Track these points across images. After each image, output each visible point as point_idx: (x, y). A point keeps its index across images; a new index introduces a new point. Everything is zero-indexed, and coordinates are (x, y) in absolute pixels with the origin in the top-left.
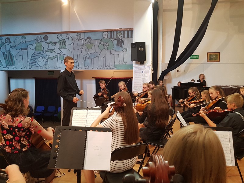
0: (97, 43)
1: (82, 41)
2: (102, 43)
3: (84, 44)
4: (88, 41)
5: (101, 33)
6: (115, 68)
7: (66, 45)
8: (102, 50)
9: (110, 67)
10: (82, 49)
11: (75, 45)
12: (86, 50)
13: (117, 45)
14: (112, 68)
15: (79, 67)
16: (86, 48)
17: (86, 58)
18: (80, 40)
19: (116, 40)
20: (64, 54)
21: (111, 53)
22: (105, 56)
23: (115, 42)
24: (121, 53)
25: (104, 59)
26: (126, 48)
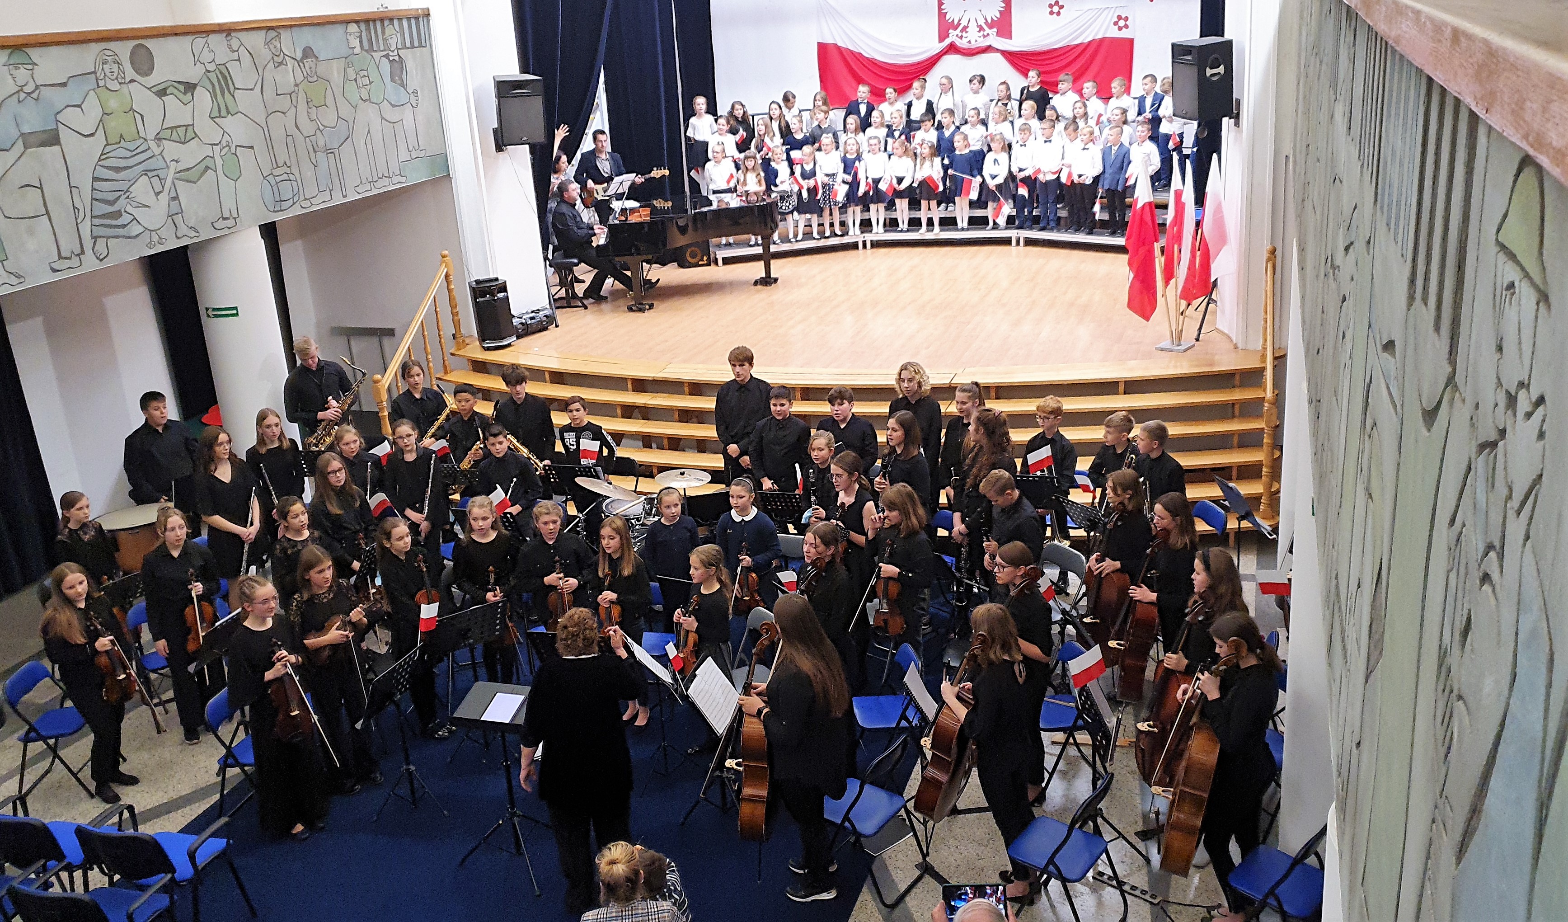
1: (290, 68)
2: (351, 73)
3: (297, 85)
4: (307, 66)
5: (339, 29)
6: (403, 179)
7: (237, 94)
8: (355, 107)
9: (389, 177)
10: (296, 107)
11: (269, 92)
12: (309, 110)
13: (393, 80)
14: (396, 179)
15: (302, 198)
16: (307, 102)
17: (315, 152)
18: (281, 63)
19: (387, 56)
20: (237, 146)
21: (383, 118)
22: (369, 131)
23: (385, 66)
24: (407, 114)
25: (370, 147)
26: (415, 92)
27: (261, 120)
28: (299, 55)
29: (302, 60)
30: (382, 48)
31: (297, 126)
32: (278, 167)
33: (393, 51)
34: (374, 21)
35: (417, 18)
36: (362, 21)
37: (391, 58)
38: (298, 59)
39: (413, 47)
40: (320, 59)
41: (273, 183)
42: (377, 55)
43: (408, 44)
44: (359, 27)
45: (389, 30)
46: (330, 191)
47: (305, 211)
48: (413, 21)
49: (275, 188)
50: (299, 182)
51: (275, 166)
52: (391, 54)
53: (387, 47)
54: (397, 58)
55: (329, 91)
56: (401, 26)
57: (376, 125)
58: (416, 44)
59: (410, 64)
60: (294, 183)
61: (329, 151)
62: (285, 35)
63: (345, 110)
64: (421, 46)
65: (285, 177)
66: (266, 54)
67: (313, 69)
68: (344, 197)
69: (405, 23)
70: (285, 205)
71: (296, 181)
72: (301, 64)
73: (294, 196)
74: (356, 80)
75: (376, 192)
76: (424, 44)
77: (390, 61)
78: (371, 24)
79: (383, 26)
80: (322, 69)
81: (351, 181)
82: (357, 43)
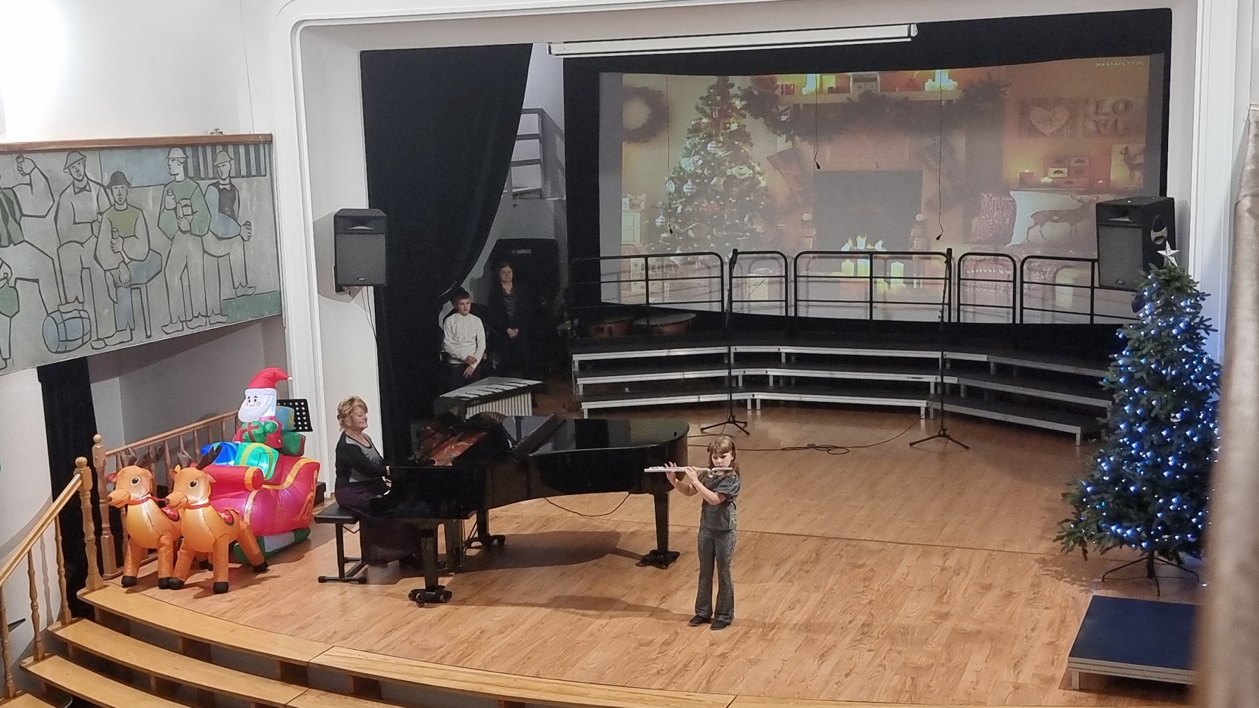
0: (150, 202)
1: (94, 194)
2: (170, 202)
3: (101, 214)
4: (116, 192)
5: (160, 155)
6: (224, 319)
7: (24, 221)
8: (172, 240)
9: (207, 316)
10: (97, 238)
11: (64, 221)
12: (114, 241)
13: (221, 210)
14: (214, 319)
15: (94, 338)
16: (112, 231)
17: (116, 287)
18: (84, 189)
19: (216, 185)
20: (17, 279)
21: (205, 252)
22: (186, 266)
23: (213, 195)
24: (236, 249)
25: (186, 284)
26: (248, 224)
27: (51, 250)
28: (106, 181)
29: (110, 186)
30: (211, 176)
31: (96, 258)
32: (67, 303)
33: (224, 180)
34: (204, 146)
35: (257, 145)
36: (188, 145)
37: (221, 187)
38: (106, 185)
39: (249, 175)
40: (133, 185)
41: (59, 320)
42: (204, 183)
43: (244, 172)
44: (185, 153)
45: (222, 157)
46: (131, 330)
47: (97, 352)
48: (252, 149)
49: (61, 326)
50: (93, 319)
51: (64, 302)
52: (221, 182)
53: (217, 175)
54: (228, 187)
55: (141, 219)
56: (237, 153)
57: (196, 259)
58: (254, 173)
59: (244, 194)
60: (86, 322)
61: (133, 286)
62: (91, 159)
63: (158, 241)
64: (259, 174)
65: (75, 314)
66: (66, 178)
67: (123, 198)
68: (148, 337)
69: (242, 150)
70: (70, 346)
71: (89, 319)
72: (108, 190)
73: (83, 336)
74: (175, 209)
75: (187, 332)
76: (263, 173)
77: (220, 190)
78: (200, 148)
79: (214, 152)
80: (133, 197)
81: (157, 320)
82: (178, 169)
